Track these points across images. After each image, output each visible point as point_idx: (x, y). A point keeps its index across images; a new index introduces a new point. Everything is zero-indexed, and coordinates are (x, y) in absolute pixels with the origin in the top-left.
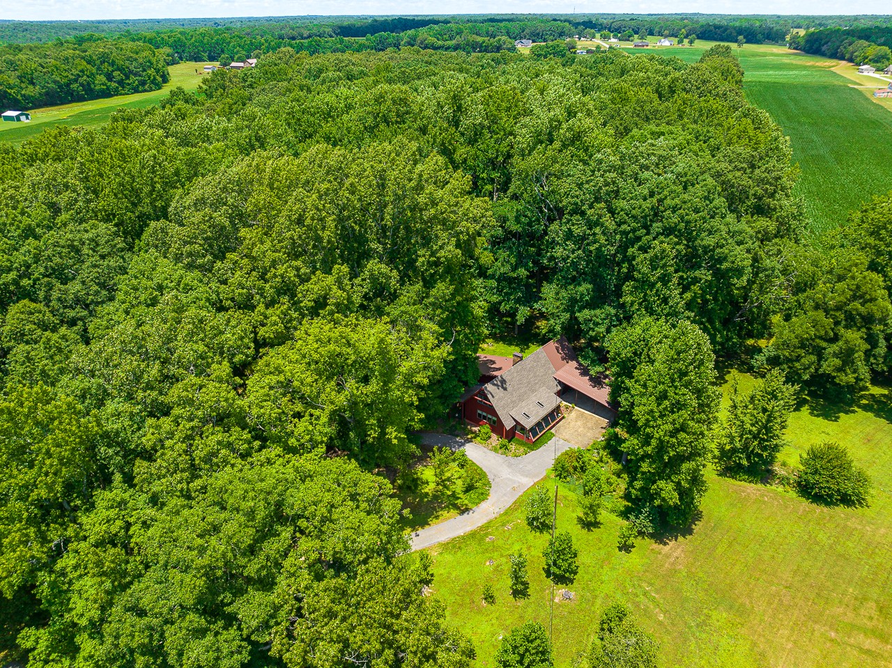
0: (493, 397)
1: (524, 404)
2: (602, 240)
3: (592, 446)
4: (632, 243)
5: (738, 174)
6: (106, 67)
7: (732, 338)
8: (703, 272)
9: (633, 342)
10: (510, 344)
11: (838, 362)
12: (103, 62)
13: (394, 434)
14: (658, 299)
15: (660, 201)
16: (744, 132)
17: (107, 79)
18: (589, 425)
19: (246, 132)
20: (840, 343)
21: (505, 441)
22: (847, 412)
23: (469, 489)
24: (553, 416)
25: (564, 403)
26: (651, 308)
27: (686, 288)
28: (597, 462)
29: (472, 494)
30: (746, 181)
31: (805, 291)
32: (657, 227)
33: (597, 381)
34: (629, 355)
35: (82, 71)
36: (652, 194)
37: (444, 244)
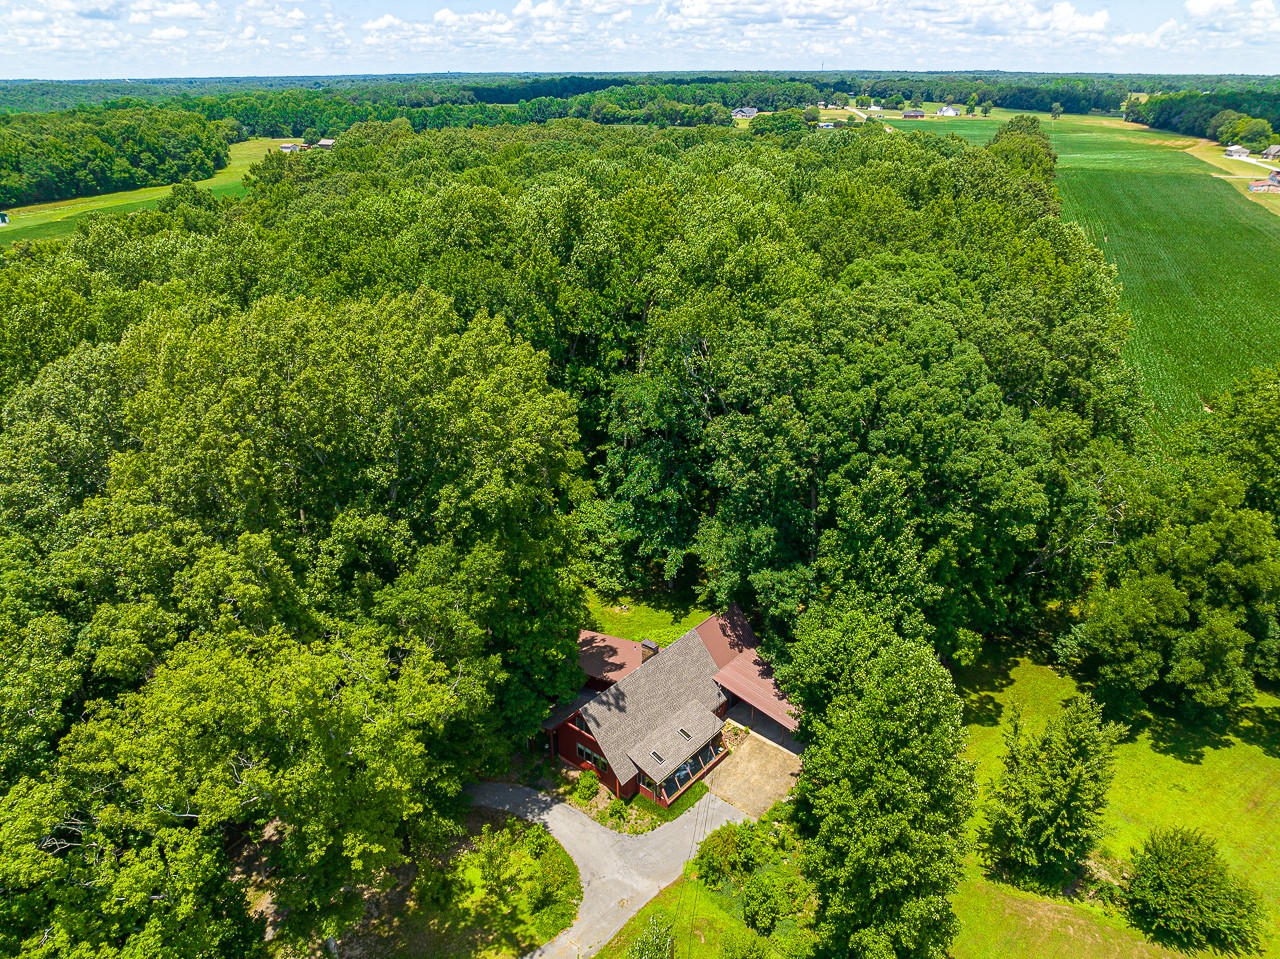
0: (598, 725)
1: (655, 734)
2: (787, 458)
3: (770, 814)
4: (831, 465)
5: (1024, 337)
6: (130, 147)
7: (1021, 605)
8: (959, 515)
9: (825, 655)
10: (658, 607)
11: (1197, 666)
12: (125, 140)
13: (359, 849)
14: (880, 565)
15: (882, 393)
16: (1039, 262)
17: (132, 164)
18: (771, 769)
19: (224, 262)
20: (1201, 632)
21: (619, 803)
22: (1216, 745)
23: (544, 902)
24: (710, 752)
25: (731, 723)
26: (868, 579)
27: (930, 542)
28: (775, 847)
29: (546, 916)
30: (1037, 351)
31: (1140, 535)
32: (876, 437)
33: (784, 689)
34: (816, 680)
35: (94, 152)
36: (868, 379)
37: (483, 478)
